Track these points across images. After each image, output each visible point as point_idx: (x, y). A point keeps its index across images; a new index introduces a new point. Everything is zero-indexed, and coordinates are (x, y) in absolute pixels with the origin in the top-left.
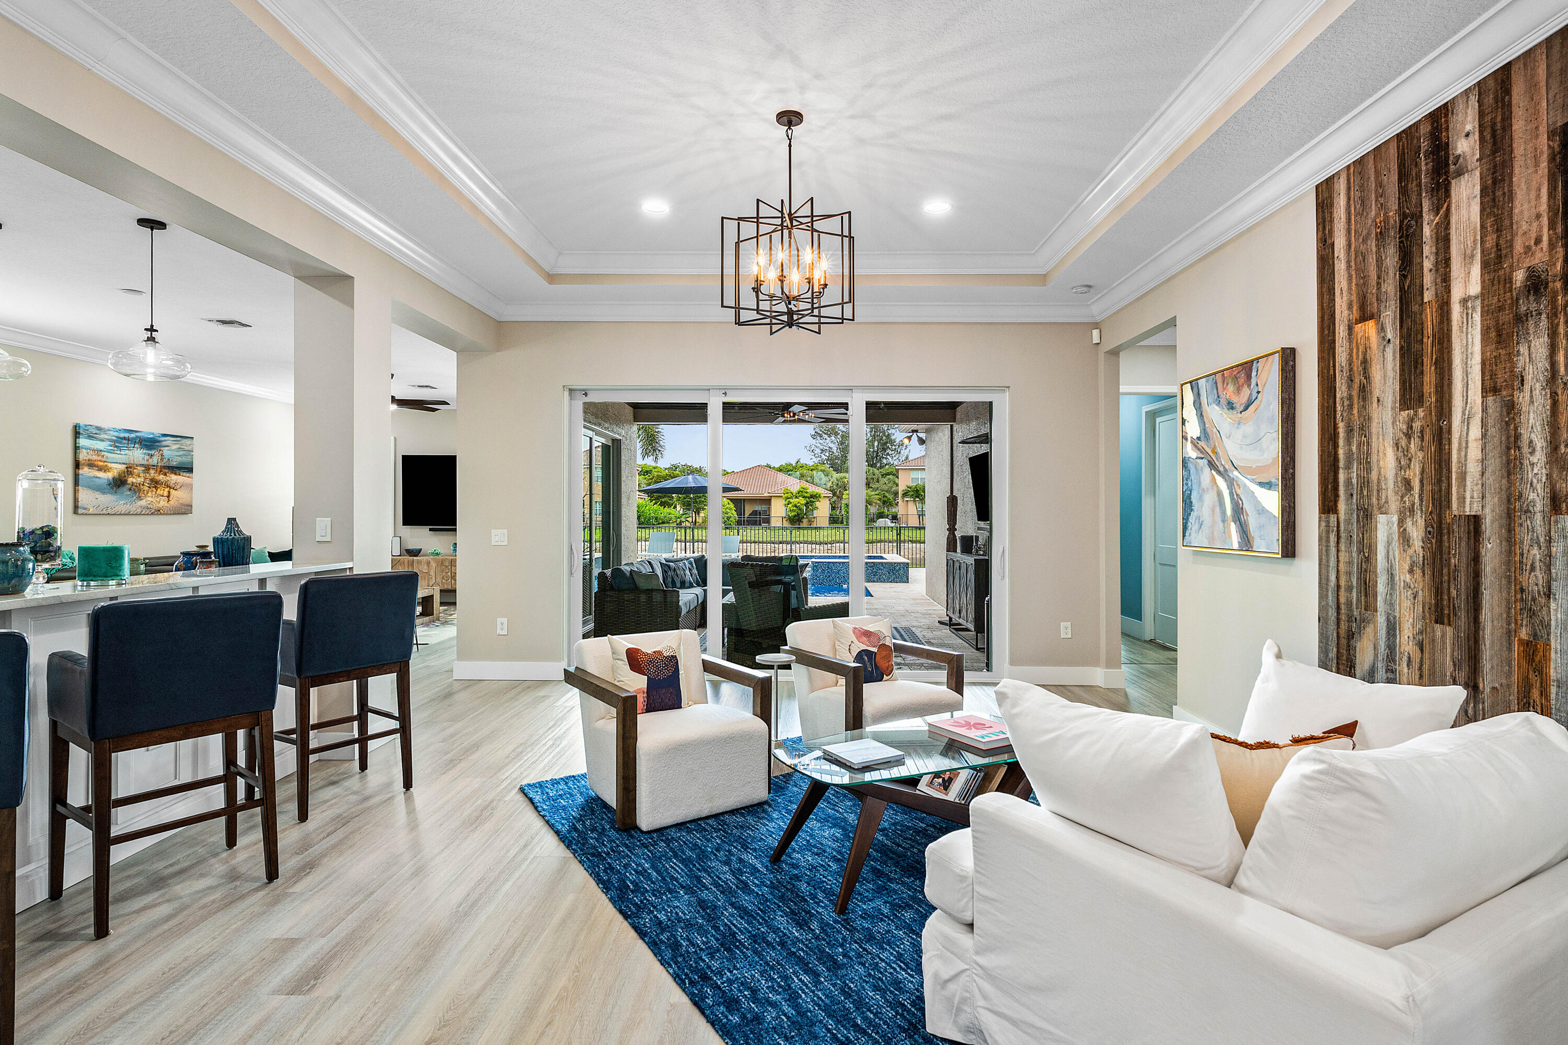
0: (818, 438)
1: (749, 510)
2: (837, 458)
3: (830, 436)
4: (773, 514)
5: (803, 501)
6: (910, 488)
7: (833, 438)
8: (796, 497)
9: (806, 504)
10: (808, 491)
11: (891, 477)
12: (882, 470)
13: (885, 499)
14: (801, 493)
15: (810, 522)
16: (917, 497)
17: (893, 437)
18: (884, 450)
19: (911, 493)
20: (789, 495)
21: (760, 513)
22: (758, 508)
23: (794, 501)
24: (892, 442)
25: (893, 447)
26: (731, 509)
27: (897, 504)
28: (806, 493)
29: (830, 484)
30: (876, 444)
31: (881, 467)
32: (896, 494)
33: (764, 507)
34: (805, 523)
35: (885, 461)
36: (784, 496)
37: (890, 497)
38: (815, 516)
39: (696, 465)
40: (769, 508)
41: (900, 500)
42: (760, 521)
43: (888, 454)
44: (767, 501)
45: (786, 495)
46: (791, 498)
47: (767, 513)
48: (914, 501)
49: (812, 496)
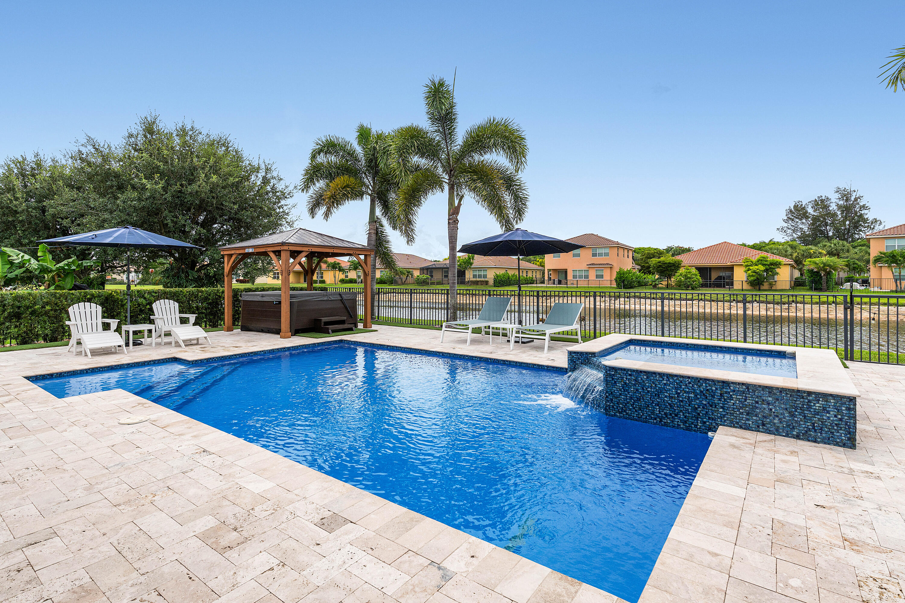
0: (790, 222)
1: (714, 275)
2: (808, 236)
3: (801, 220)
4: (735, 279)
5: (762, 268)
6: (884, 254)
7: (804, 221)
8: (756, 265)
9: (766, 270)
10: (768, 259)
11: (864, 248)
12: (853, 244)
13: (855, 265)
14: (761, 261)
15: (771, 285)
16: (892, 262)
17: (866, 217)
18: (857, 227)
19: (884, 259)
20: (749, 264)
21: (724, 278)
22: (722, 274)
23: (754, 268)
24: (865, 221)
25: (866, 225)
26: (696, 275)
27: (869, 270)
28: (766, 261)
29: (795, 255)
30: (847, 223)
31: (853, 241)
32: (868, 262)
33: (728, 273)
34: (766, 286)
35: (857, 236)
36: (744, 264)
37: (862, 264)
38: (776, 280)
39: (686, 246)
40: (733, 274)
41: (871, 266)
42: (724, 284)
43: (861, 230)
44: (731, 269)
45: (746, 264)
46: (751, 265)
47: (731, 277)
48: (889, 266)
49: (772, 264)
